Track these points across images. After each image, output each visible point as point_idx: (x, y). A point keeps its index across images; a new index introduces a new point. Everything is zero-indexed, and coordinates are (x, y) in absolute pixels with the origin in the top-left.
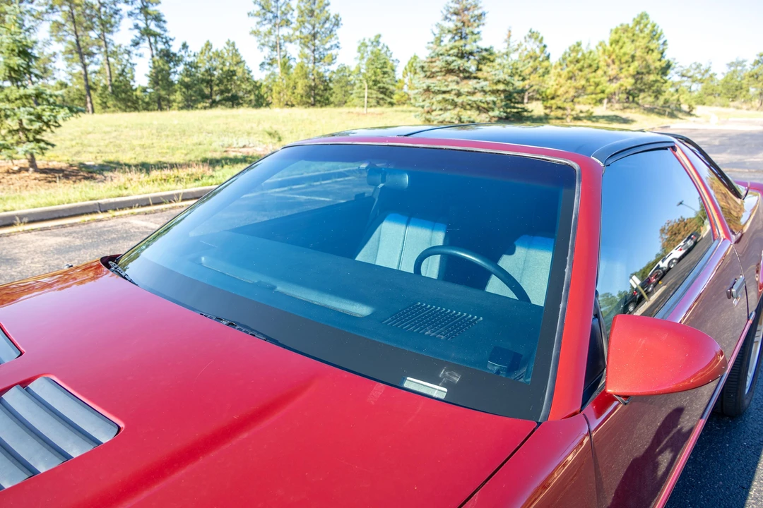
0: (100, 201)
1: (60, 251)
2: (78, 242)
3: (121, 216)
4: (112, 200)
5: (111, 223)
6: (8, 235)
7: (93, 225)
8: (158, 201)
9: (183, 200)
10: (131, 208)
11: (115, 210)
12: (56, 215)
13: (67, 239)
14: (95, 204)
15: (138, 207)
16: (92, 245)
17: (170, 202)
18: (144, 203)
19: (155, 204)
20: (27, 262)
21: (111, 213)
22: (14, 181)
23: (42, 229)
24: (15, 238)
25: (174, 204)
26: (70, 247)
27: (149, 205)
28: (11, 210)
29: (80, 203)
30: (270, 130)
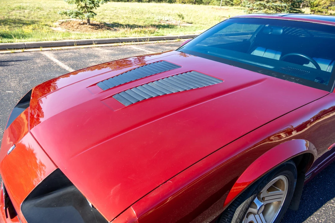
0: (119, 38)
1: (112, 55)
2: (116, 52)
3: (127, 45)
4: (123, 38)
5: (125, 47)
6: (91, 48)
7: (119, 47)
8: (140, 40)
9: (150, 41)
10: (131, 42)
11: (126, 42)
12: (104, 42)
13: (112, 51)
14: (118, 39)
15: (134, 42)
16: (122, 54)
17: (145, 41)
18: (136, 40)
19: (139, 41)
20: (103, 57)
21: (124, 43)
22: (82, 28)
23: (101, 47)
24: (94, 49)
25: (146, 42)
26: (115, 54)
27: (137, 41)
28: (89, 39)
29: (112, 38)
30: (179, 14)
